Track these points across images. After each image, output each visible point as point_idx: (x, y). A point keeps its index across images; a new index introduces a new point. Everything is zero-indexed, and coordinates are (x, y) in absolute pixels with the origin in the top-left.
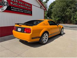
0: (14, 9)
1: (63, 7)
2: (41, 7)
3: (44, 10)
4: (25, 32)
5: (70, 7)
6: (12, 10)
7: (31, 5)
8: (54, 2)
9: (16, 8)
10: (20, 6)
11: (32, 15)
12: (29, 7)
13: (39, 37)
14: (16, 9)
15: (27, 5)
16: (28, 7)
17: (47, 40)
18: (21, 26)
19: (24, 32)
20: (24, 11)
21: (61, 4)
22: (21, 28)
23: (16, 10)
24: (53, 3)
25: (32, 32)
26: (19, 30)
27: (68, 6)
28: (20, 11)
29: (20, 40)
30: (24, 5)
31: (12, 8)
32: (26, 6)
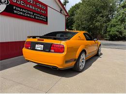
0: (18, 11)
1: (90, 13)
2: (61, 10)
3: (66, 16)
4: (53, 51)
5: (101, 15)
6: (15, 12)
7: (46, 6)
8: (76, 5)
9: (21, 10)
10: (28, 6)
11: (47, 24)
12: (43, 10)
13: (75, 60)
14: (23, 12)
15: (41, 6)
16: (41, 9)
17: (84, 64)
18: (43, 40)
19: (49, 51)
20: (35, 16)
21: (89, 9)
22: (44, 45)
23: (21, 13)
24: (74, 7)
25: (67, 51)
26: (39, 47)
27: (98, 12)
28: (28, 15)
29: (37, 64)
30: (36, 6)
31: (15, 10)
32: (39, 8)
